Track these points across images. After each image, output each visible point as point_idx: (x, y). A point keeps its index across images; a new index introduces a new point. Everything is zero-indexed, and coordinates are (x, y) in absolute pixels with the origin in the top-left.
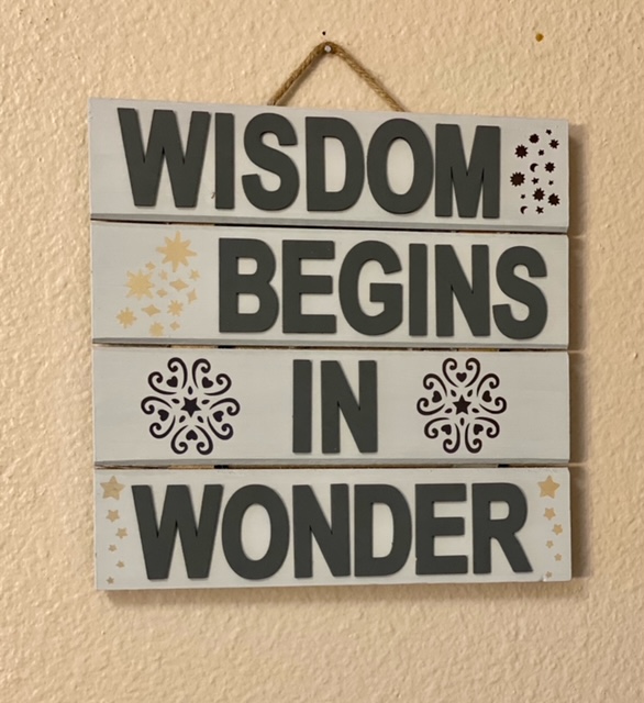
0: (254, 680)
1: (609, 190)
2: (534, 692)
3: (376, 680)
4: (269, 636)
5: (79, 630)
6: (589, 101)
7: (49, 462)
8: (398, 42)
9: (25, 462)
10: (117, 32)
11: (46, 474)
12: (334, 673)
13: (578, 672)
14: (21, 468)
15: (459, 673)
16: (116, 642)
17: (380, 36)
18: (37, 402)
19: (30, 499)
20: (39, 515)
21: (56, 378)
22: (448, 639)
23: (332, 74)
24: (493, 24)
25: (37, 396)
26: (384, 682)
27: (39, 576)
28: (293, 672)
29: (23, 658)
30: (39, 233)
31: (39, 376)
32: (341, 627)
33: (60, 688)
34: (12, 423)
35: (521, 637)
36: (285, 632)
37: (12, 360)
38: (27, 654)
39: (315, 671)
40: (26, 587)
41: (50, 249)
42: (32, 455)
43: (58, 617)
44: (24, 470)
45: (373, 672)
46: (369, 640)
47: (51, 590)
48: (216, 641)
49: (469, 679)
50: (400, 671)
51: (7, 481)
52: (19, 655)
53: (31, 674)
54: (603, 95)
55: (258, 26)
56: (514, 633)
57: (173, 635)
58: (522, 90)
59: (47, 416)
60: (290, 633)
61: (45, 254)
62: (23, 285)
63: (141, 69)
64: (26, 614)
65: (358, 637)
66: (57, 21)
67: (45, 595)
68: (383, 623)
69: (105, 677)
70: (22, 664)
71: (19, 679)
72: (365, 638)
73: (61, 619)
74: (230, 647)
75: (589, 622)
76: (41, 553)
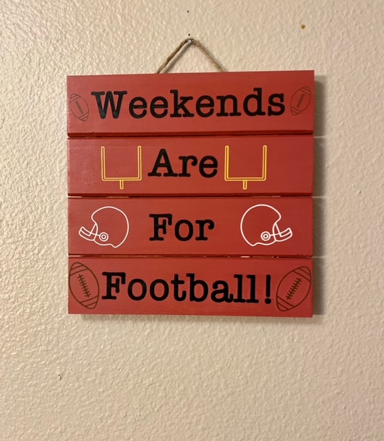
0: (157, 356)
1: (343, 104)
2: (303, 369)
3: (218, 359)
4: (164, 334)
5: (74, 328)
6: (331, 58)
7: (59, 248)
8: (227, 36)
9: (49, 248)
10: (89, 44)
11: (58, 255)
12: (196, 354)
13: (327, 360)
14: (47, 251)
15: (262, 357)
16: (91, 334)
17: (218, 34)
18: (54, 221)
19: (52, 265)
20: (55, 274)
21: (63, 209)
22: (256, 339)
23: (193, 54)
24: (277, 22)
25: (54, 217)
26: (222, 360)
27: (56, 302)
28: (176, 352)
29: (49, 340)
30: (54, 141)
31: (55, 208)
32: (200, 331)
33: (66, 355)
34: (43, 231)
35: (295, 340)
36: (172, 332)
37: (42, 201)
38: (51, 338)
39: (187, 353)
40: (49, 307)
41: (59, 148)
42: (52, 246)
43: (64, 322)
44: (49, 252)
45: (216, 355)
46: (214, 338)
47: (61, 309)
48: (138, 336)
49: (267, 361)
50: (230, 355)
51: (41, 258)
52: (47, 339)
53: (53, 348)
54: (339, 54)
55: (156, 34)
56: (291, 338)
57: (117, 332)
58: (294, 55)
59: (59, 227)
60: (174, 333)
61: (57, 151)
62: (47, 166)
63: (100, 60)
64: (50, 320)
65: (209, 336)
66: (62, 41)
67: (58, 311)
68: (221, 330)
69: (86, 351)
70: (49, 342)
71: (48, 350)
72: (212, 337)
73: (66, 323)
74: (145, 339)
75: (334, 334)
76: (56, 291)
